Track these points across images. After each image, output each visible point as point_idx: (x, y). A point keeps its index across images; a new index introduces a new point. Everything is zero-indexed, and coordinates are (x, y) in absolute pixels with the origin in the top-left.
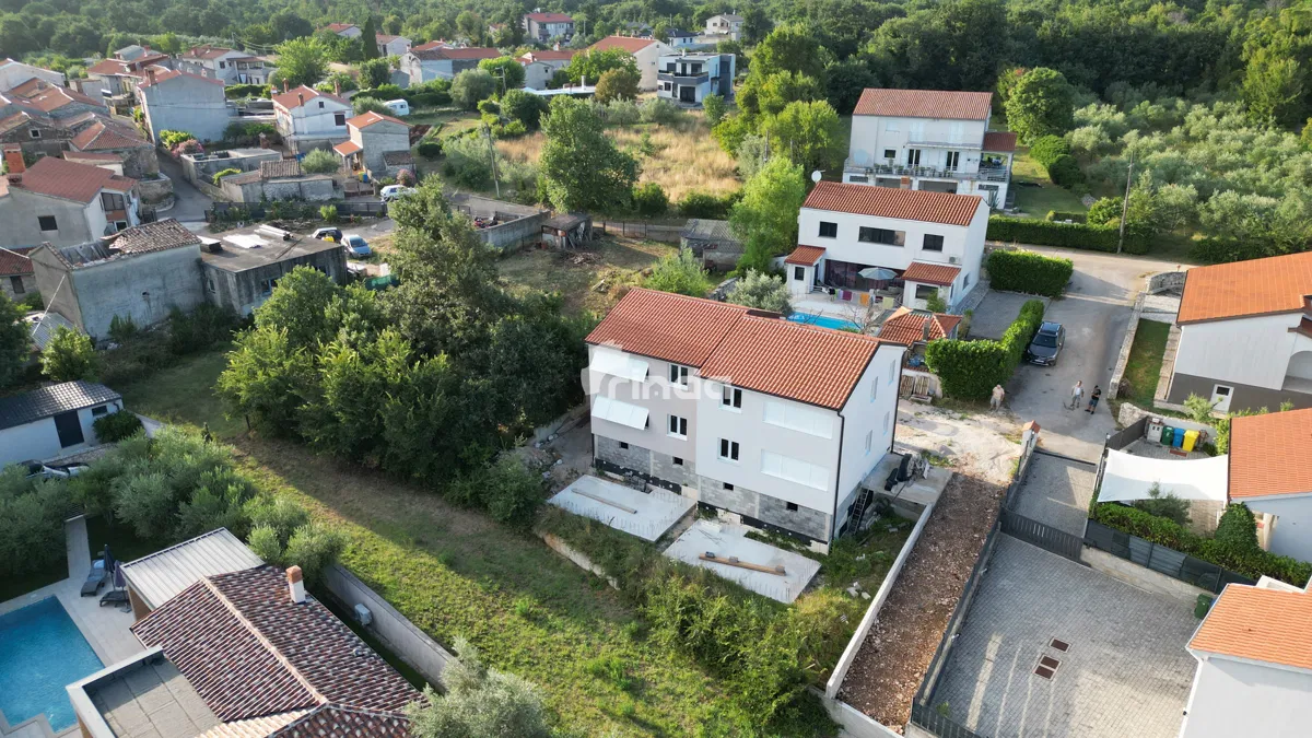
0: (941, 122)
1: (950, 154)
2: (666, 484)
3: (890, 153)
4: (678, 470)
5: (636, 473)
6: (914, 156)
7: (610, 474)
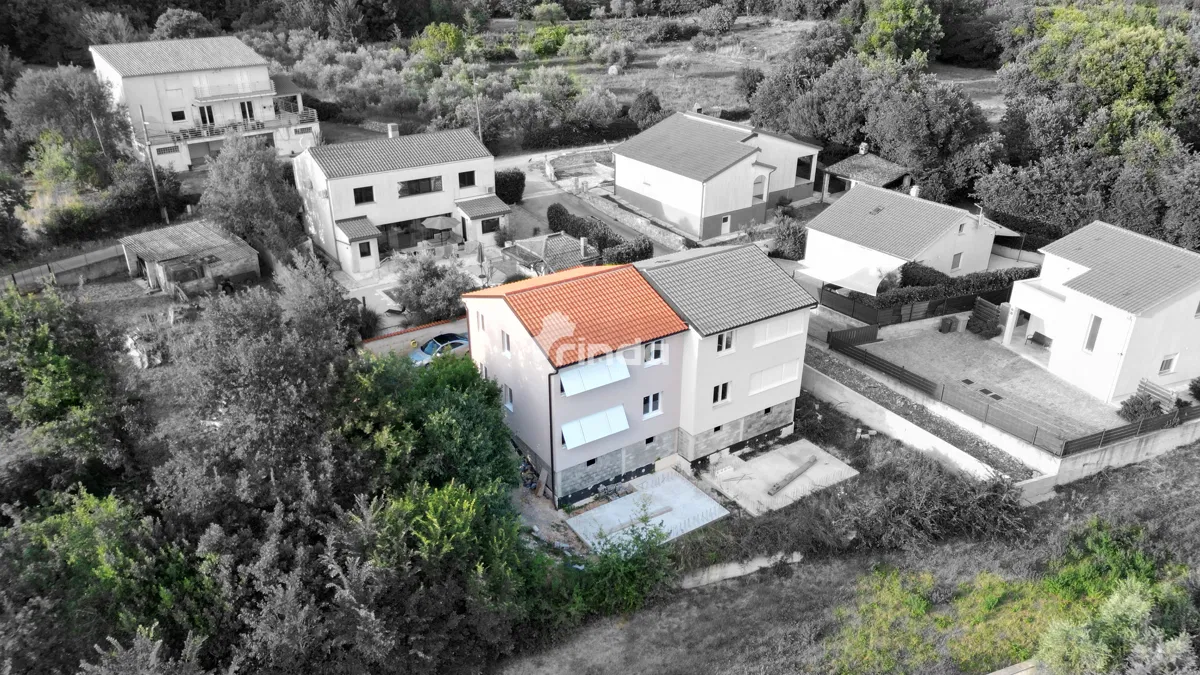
0: (223, 73)
1: (242, 105)
2: (638, 473)
3: (178, 116)
4: (653, 449)
5: (606, 483)
6: (207, 114)
7: (577, 504)
